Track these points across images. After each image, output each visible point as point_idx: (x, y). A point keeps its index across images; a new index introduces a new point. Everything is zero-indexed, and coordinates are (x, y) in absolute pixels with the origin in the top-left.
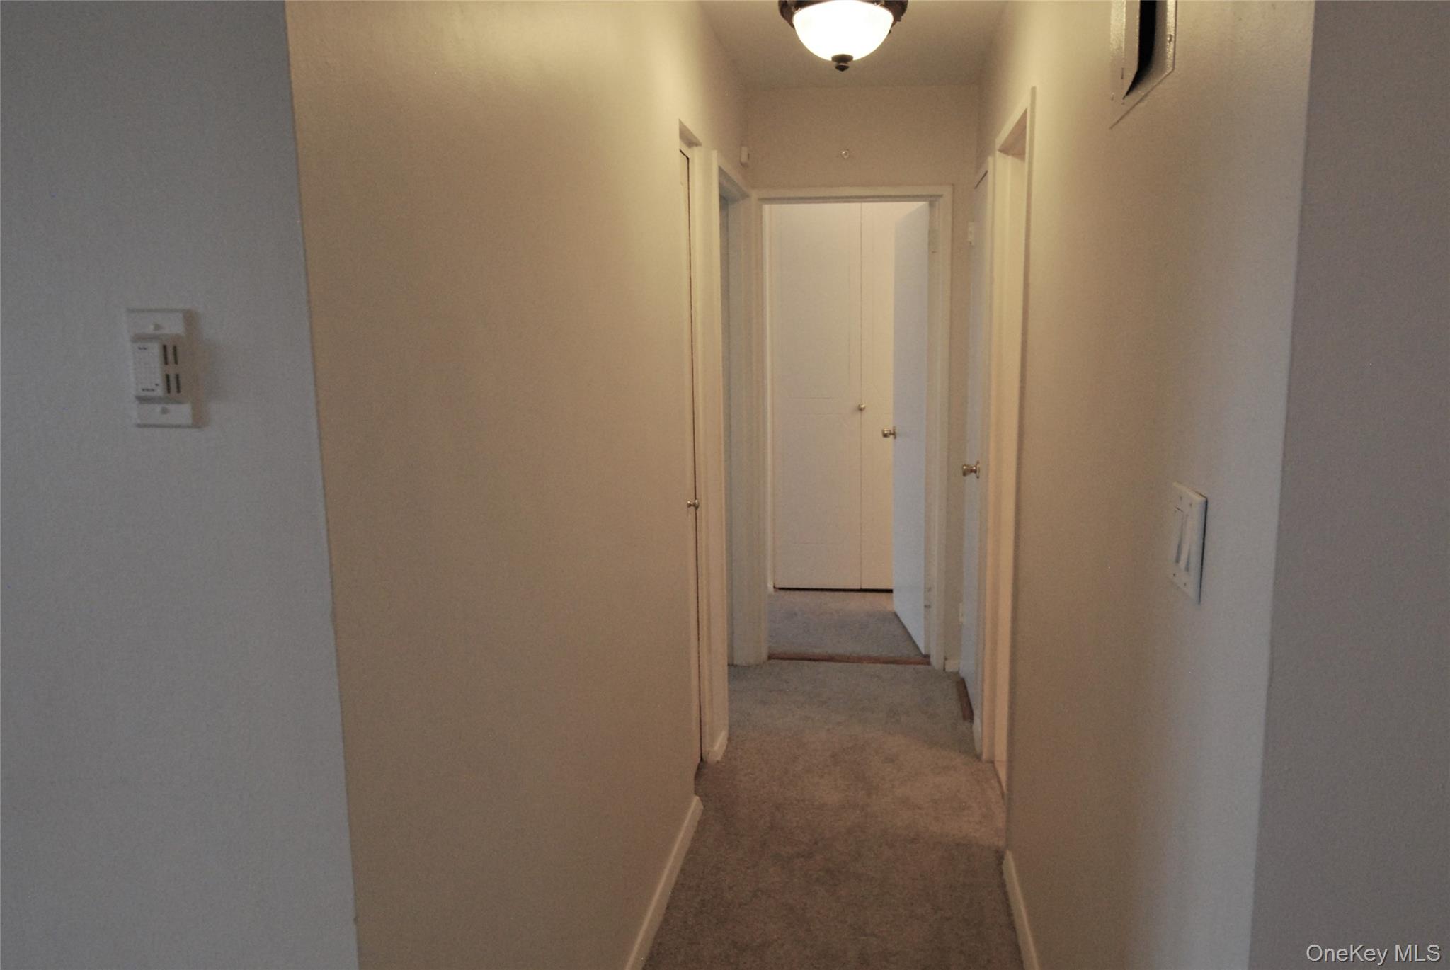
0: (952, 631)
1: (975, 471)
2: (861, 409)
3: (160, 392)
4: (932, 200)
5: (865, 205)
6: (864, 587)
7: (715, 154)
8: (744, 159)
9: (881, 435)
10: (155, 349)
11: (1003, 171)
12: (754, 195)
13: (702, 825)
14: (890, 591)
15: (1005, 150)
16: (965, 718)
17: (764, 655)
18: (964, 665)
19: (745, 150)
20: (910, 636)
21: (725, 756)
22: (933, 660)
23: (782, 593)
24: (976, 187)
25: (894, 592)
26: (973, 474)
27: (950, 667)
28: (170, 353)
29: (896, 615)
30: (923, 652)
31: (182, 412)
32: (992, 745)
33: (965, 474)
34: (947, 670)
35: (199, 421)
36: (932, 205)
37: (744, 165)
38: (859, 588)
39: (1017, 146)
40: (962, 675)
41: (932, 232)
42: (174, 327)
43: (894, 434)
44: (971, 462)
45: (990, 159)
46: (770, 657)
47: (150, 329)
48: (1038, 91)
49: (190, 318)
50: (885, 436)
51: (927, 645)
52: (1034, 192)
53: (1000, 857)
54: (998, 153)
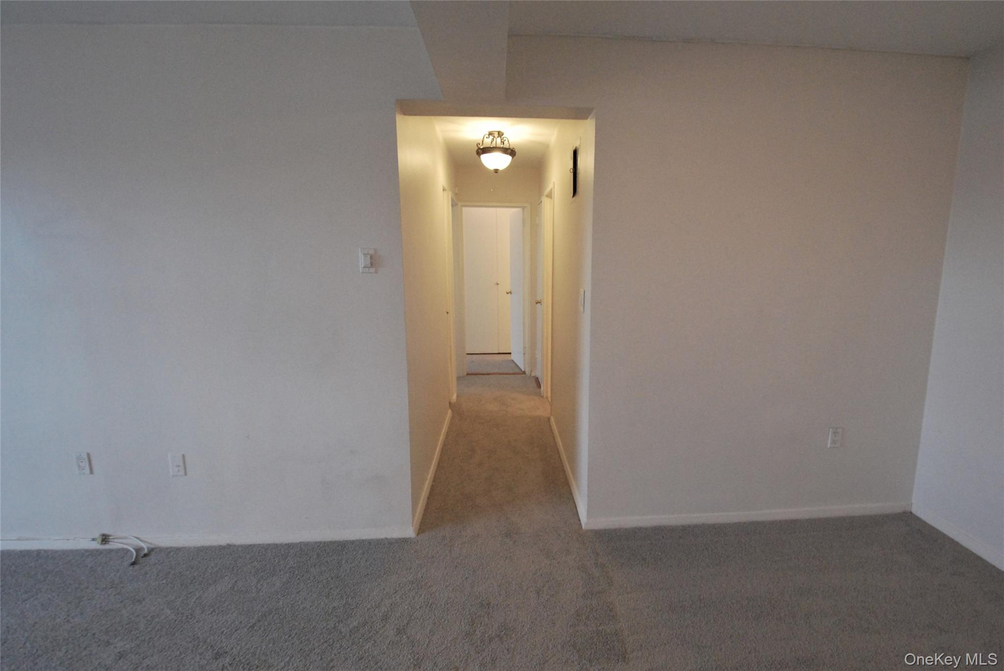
0: (533, 363)
1: (540, 303)
2: (498, 284)
3: (369, 265)
4: (523, 208)
5: (498, 209)
6: (501, 352)
7: (450, 193)
8: (456, 192)
9: (506, 293)
10: (369, 256)
11: (546, 202)
12: (460, 204)
13: (453, 418)
14: (510, 353)
15: (547, 196)
16: (538, 388)
17: (466, 373)
18: (537, 373)
19: (457, 188)
20: (517, 366)
21: (456, 401)
22: (527, 373)
23: (468, 355)
24: (539, 204)
25: (512, 354)
26: (539, 304)
27: (533, 374)
28: (371, 258)
29: (513, 361)
30: (523, 370)
31: (372, 270)
32: (547, 393)
33: (537, 303)
34: (532, 375)
35: (376, 272)
36: (523, 210)
37: (456, 194)
38: (497, 352)
39: (550, 196)
40: (537, 376)
41: (524, 220)
42: (372, 252)
43: (511, 293)
44: (539, 300)
45: (543, 197)
46: (467, 375)
47: (366, 252)
48: (556, 183)
49: (375, 250)
50: (507, 293)
51: (524, 368)
52: (555, 211)
53: (549, 419)
54: (545, 197)
